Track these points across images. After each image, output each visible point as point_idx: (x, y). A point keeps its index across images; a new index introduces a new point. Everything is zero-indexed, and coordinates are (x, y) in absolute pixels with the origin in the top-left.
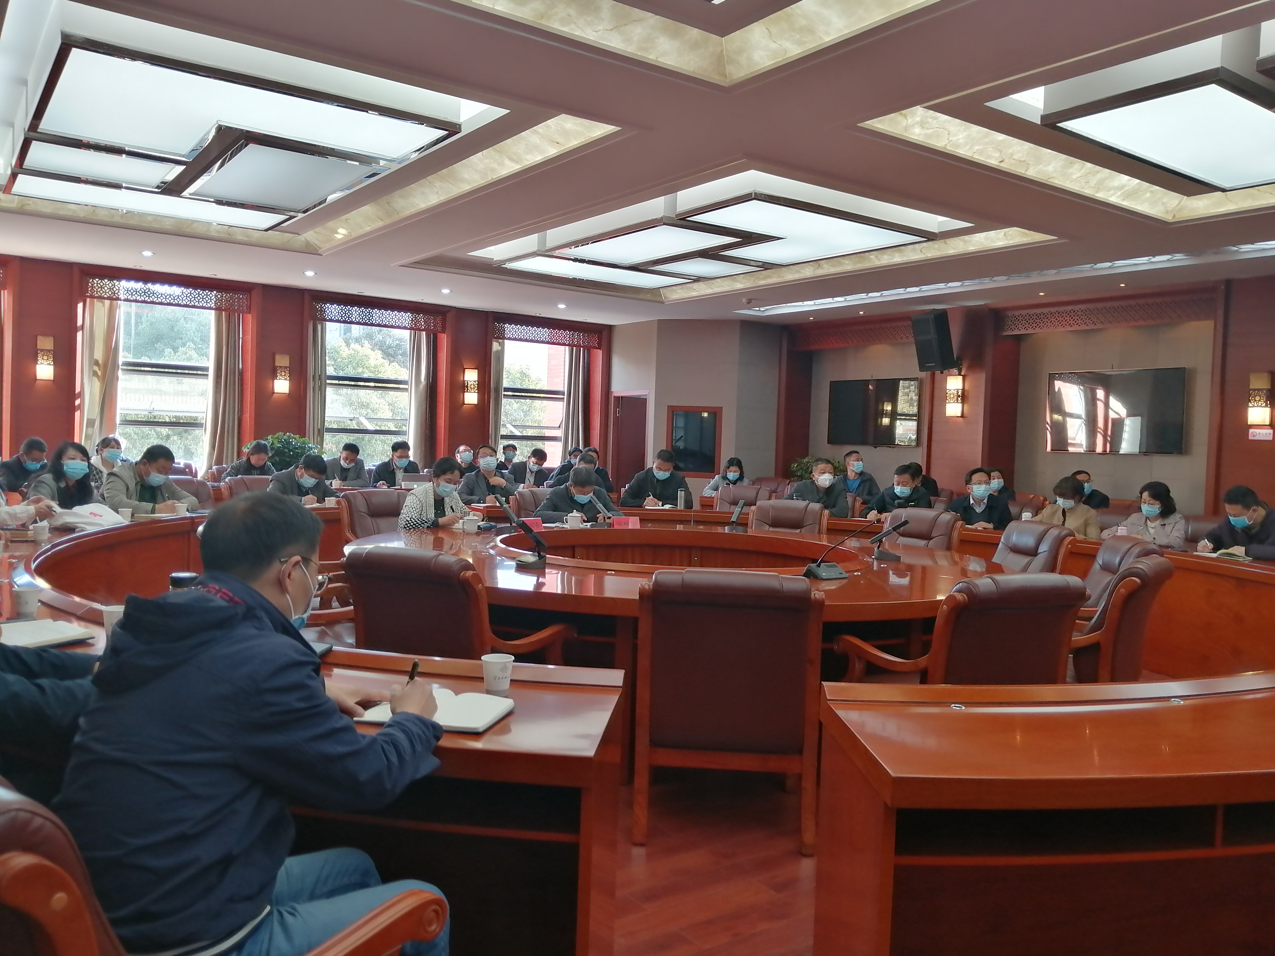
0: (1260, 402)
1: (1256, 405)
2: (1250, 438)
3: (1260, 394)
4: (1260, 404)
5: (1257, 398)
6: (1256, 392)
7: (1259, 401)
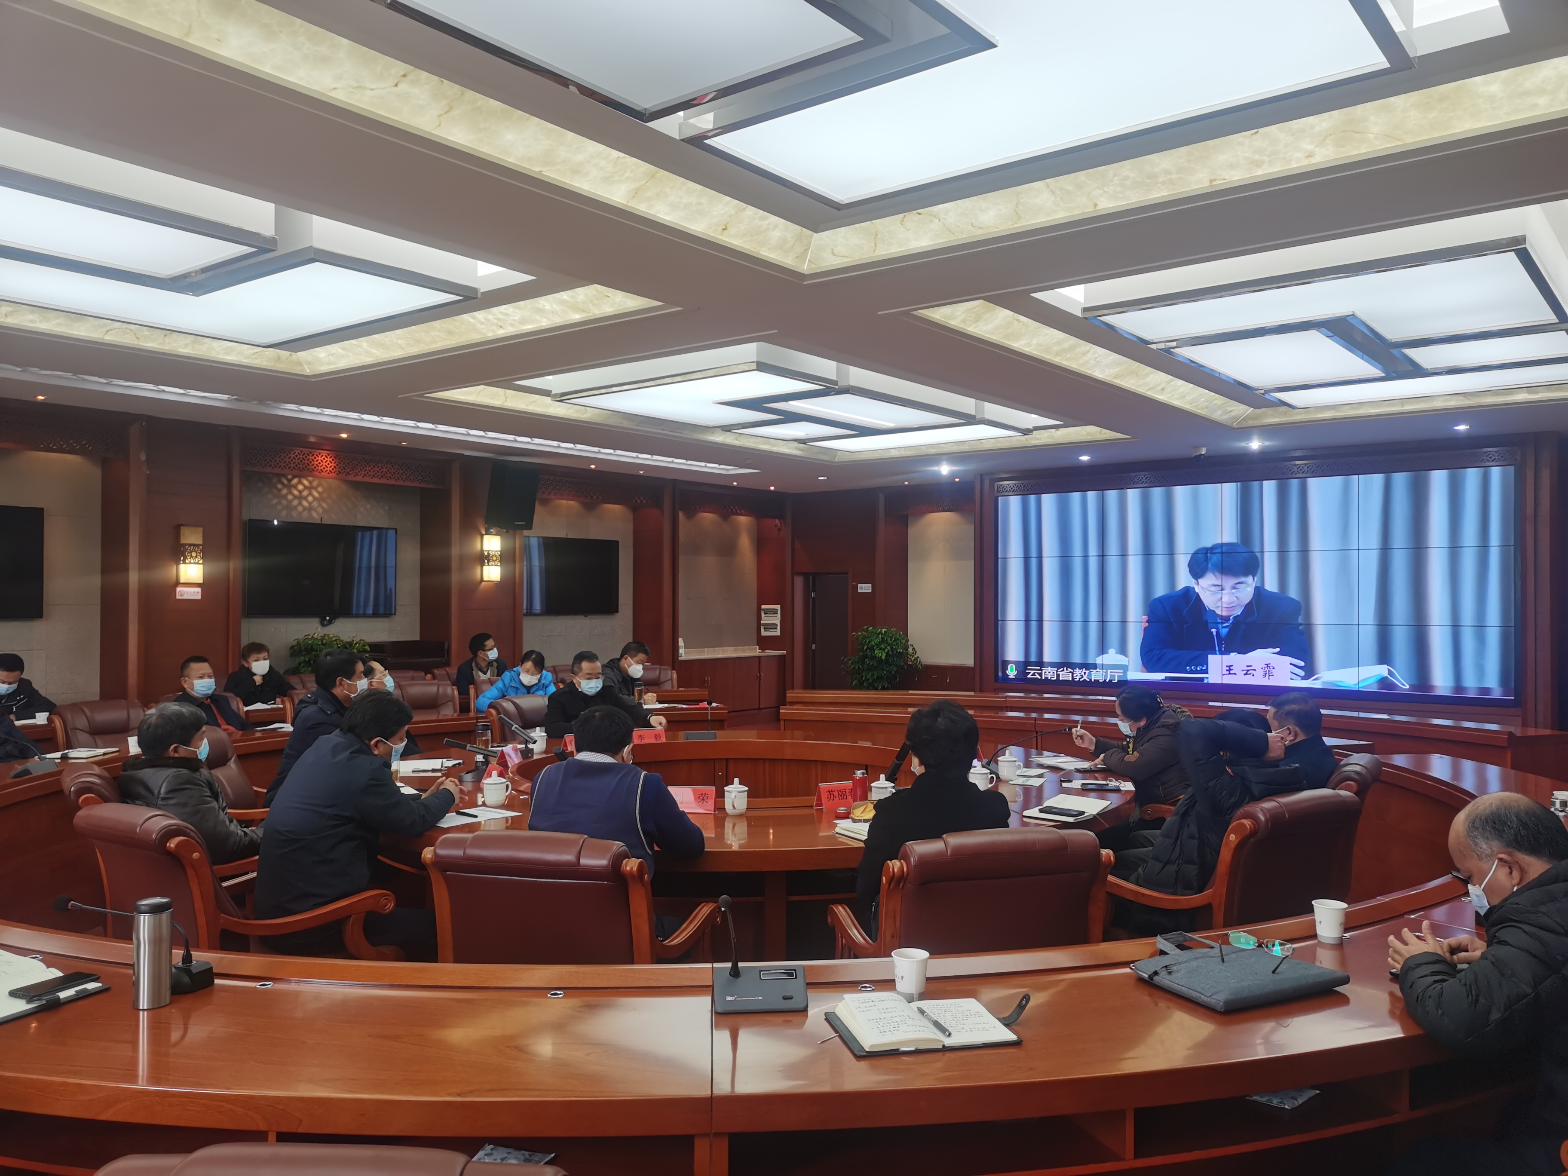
0: (197, 559)
1: (192, 561)
2: (178, 597)
3: (196, 550)
4: (197, 561)
5: (194, 554)
6: (192, 547)
7: (196, 557)
